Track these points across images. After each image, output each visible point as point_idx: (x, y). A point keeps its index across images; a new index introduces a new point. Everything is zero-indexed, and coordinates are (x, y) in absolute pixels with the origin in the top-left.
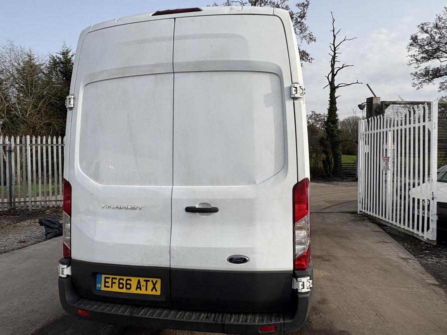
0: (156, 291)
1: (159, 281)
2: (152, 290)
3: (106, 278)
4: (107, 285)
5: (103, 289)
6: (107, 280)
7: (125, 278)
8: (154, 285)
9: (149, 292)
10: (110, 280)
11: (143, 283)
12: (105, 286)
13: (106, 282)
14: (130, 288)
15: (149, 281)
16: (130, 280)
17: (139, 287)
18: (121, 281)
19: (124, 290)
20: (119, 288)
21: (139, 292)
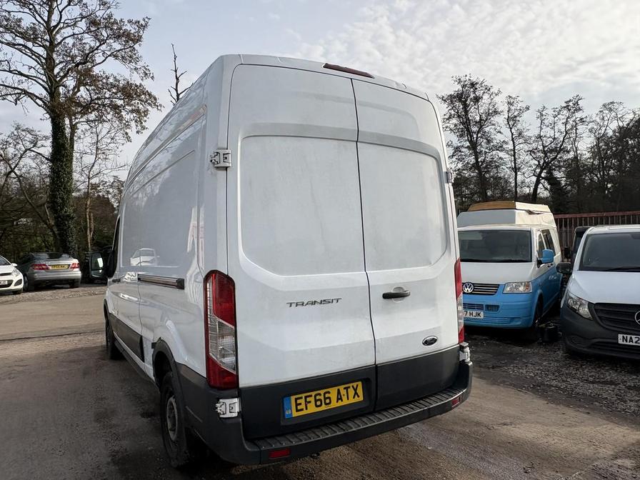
0: (358, 396)
1: (360, 384)
2: (354, 398)
3: (296, 399)
4: (299, 407)
5: (295, 414)
6: (299, 401)
7: (322, 392)
8: (355, 390)
9: (352, 401)
10: (302, 401)
11: (343, 392)
12: (297, 411)
13: (297, 405)
14: (330, 403)
15: (349, 387)
16: (329, 393)
17: (339, 398)
18: (318, 397)
19: (324, 407)
20: (317, 406)
21: (340, 404)
